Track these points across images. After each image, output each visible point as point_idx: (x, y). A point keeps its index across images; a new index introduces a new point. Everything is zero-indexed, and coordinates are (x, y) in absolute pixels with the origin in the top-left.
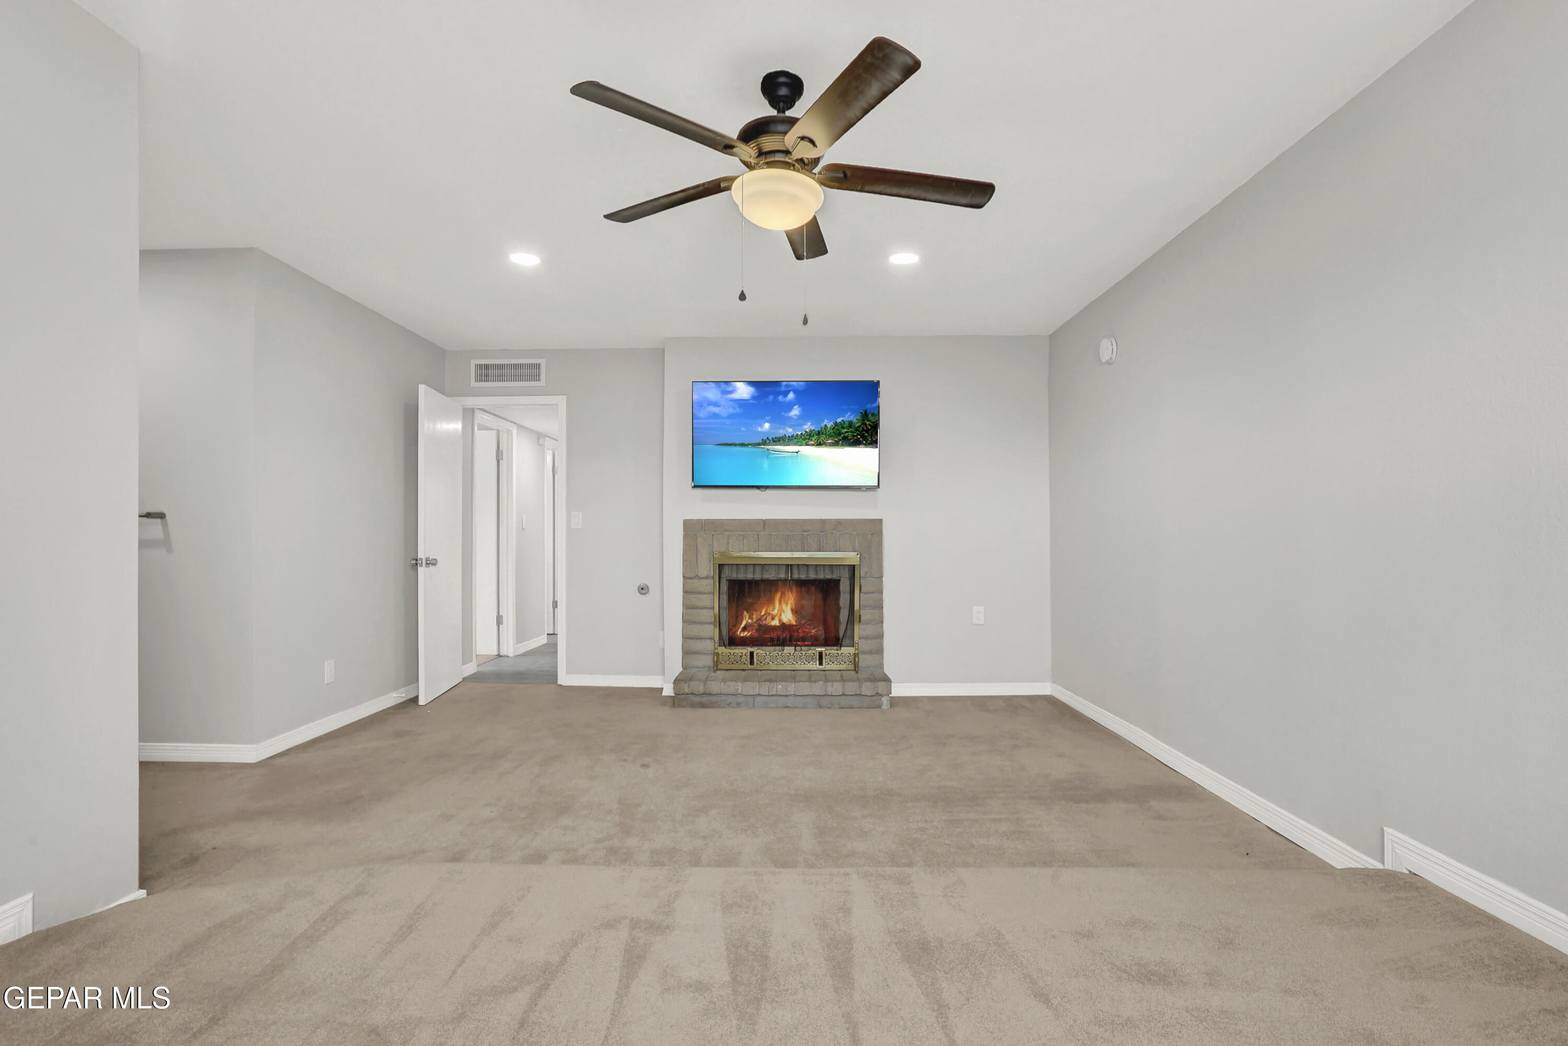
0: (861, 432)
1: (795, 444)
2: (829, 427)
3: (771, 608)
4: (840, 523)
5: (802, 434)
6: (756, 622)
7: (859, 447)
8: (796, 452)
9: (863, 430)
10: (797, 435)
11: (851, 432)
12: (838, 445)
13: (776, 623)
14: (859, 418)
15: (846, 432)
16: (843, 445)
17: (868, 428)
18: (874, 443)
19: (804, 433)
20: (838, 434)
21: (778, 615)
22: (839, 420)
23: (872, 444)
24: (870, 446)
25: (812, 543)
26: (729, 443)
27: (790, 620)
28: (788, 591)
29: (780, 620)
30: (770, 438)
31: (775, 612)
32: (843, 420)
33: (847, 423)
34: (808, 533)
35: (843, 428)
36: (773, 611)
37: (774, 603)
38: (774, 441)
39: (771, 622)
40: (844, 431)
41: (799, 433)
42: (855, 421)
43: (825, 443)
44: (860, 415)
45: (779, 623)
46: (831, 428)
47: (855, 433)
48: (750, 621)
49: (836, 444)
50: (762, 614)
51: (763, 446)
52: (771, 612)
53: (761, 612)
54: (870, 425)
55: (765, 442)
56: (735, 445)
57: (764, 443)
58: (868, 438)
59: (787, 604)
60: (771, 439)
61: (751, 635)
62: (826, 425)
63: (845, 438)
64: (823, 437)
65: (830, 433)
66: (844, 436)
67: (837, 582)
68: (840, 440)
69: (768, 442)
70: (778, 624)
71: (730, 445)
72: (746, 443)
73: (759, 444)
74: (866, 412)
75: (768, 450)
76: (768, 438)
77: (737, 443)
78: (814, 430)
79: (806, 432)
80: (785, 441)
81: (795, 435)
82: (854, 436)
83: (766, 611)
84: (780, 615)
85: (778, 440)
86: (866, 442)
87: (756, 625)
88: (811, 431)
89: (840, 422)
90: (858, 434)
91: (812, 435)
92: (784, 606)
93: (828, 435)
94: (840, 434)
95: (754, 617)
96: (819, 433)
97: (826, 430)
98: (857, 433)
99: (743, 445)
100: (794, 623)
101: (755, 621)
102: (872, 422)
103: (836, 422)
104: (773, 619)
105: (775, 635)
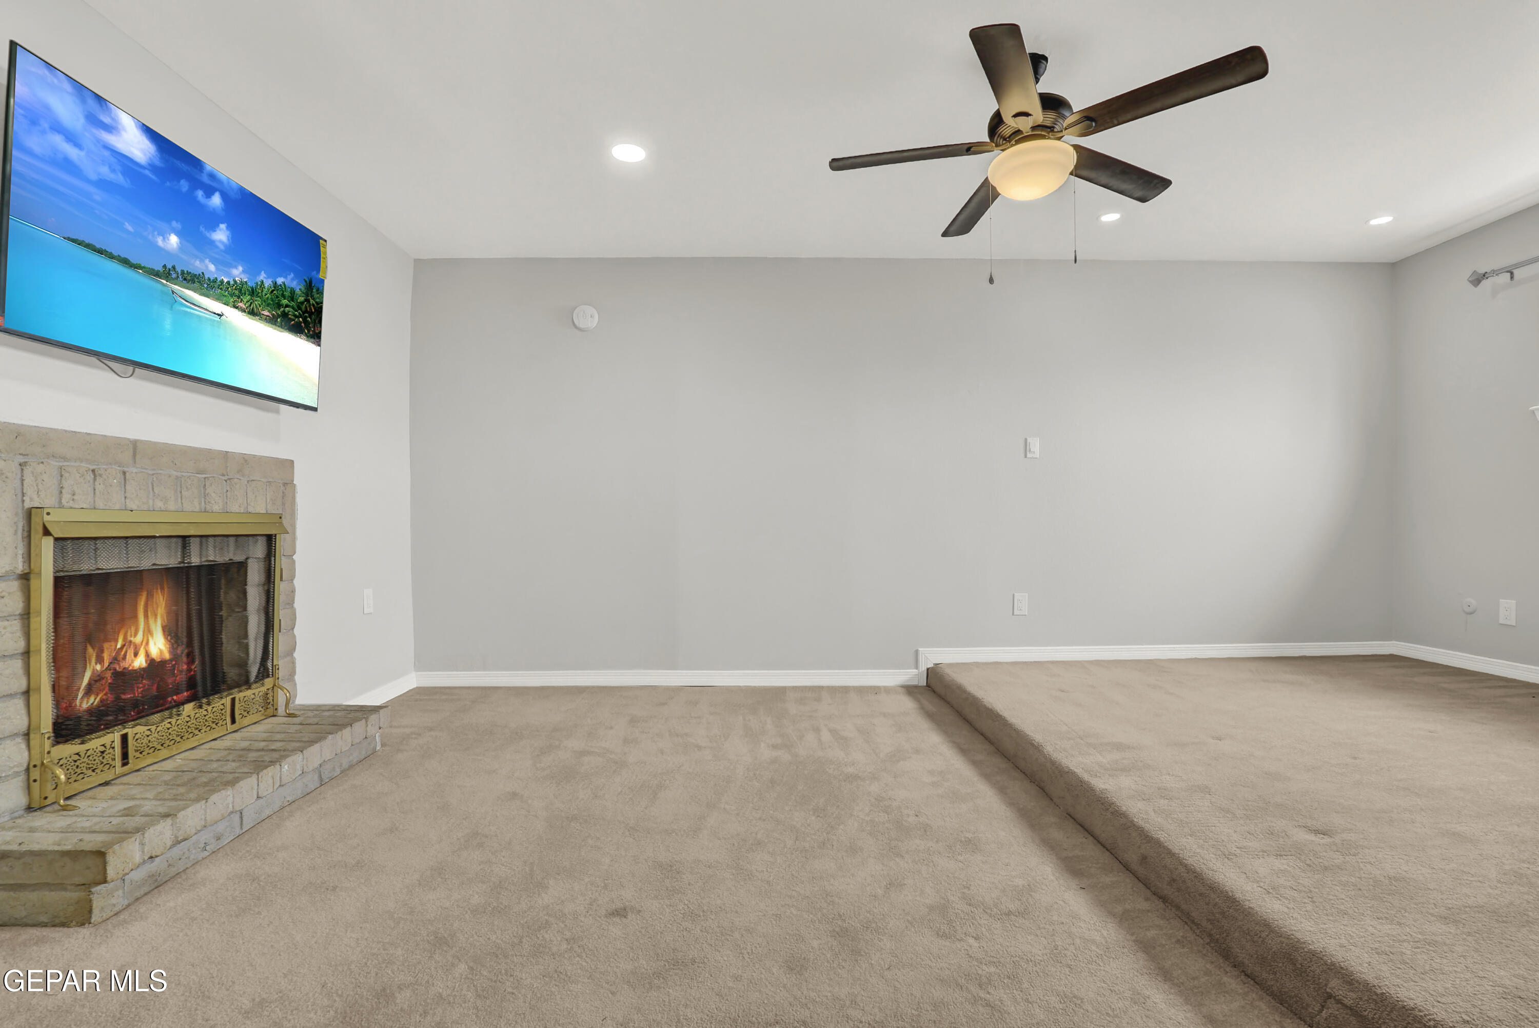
0: (304, 313)
1: (218, 299)
2: (266, 286)
3: (133, 629)
4: (246, 461)
5: (228, 283)
6: (108, 668)
7: (300, 337)
8: (218, 315)
9: (306, 311)
10: (222, 282)
11: (293, 308)
12: (275, 324)
13: (140, 662)
14: (303, 289)
15: (287, 306)
16: (281, 326)
17: (311, 310)
18: (316, 337)
19: (232, 282)
20: (277, 303)
21: (144, 644)
22: (280, 281)
23: (314, 339)
24: (313, 340)
25: (213, 495)
26: (98, 246)
27: (161, 651)
28: (157, 589)
29: (147, 654)
30: (179, 270)
31: (138, 639)
32: (284, 283)
33: (289, 290)
34: (204, 476)
35: (284, 296)
36: (135, 636)
37: (135, 617)
38: (185, 279)
39: (133, 662)
40: (285, 302)
41: (226, 280)
42: (298, 291)
43: (260, 313)
44: (305, 284)
45: (146, 662)
46: (268, 290)
47: (297, 311)
48: (98, 667)
49: (272, 321)
50: (119, 646)
51: (164, 282)
52: (132, 639)
53: (117, 641)
54: (313, 305)
55: (170, 274)
56: (111, 257)
57: (167, 274)
58: (311, 326)
59: (156, 616)
60: (179, 272)
61: (102, 701)
62: (262, 282)
63: (285, 315)
64: (258, 301)
65: (268, 298)
66: (284, 311)
67: (242, 566)
68: (279, 316)
69: (174, 276)
70: (144, 665)
71: (100, 252)
72: (134, 261)
73: (157, 274)
74: (311, 282)
75: (173, 292)
76: (174, 267)
77: (115, 254)
78: (246, 282)
79: (235, 282)
80: (202, 285)
81: (219, 280)
82: (296, 316)
83: (125, 639)
84: (147, 643)
85: (192, 280)
86: (309, 331)
87: (109, 675)
88: (242, 283)
89: (281, 285)
90: (300, 316)
91: (243, 292)
92: (151, 621)
93: (265, 301)
94: (279, 306)
95: (105, 656)
96: (253, 292)
97: (262, 291)
98: (299, 313)
99: (125, 262)
100: (167, 656)
101: (106, 664)
102: (316, 302)
103: (276, 283)
104: (136, 655)
105: (139, 690)
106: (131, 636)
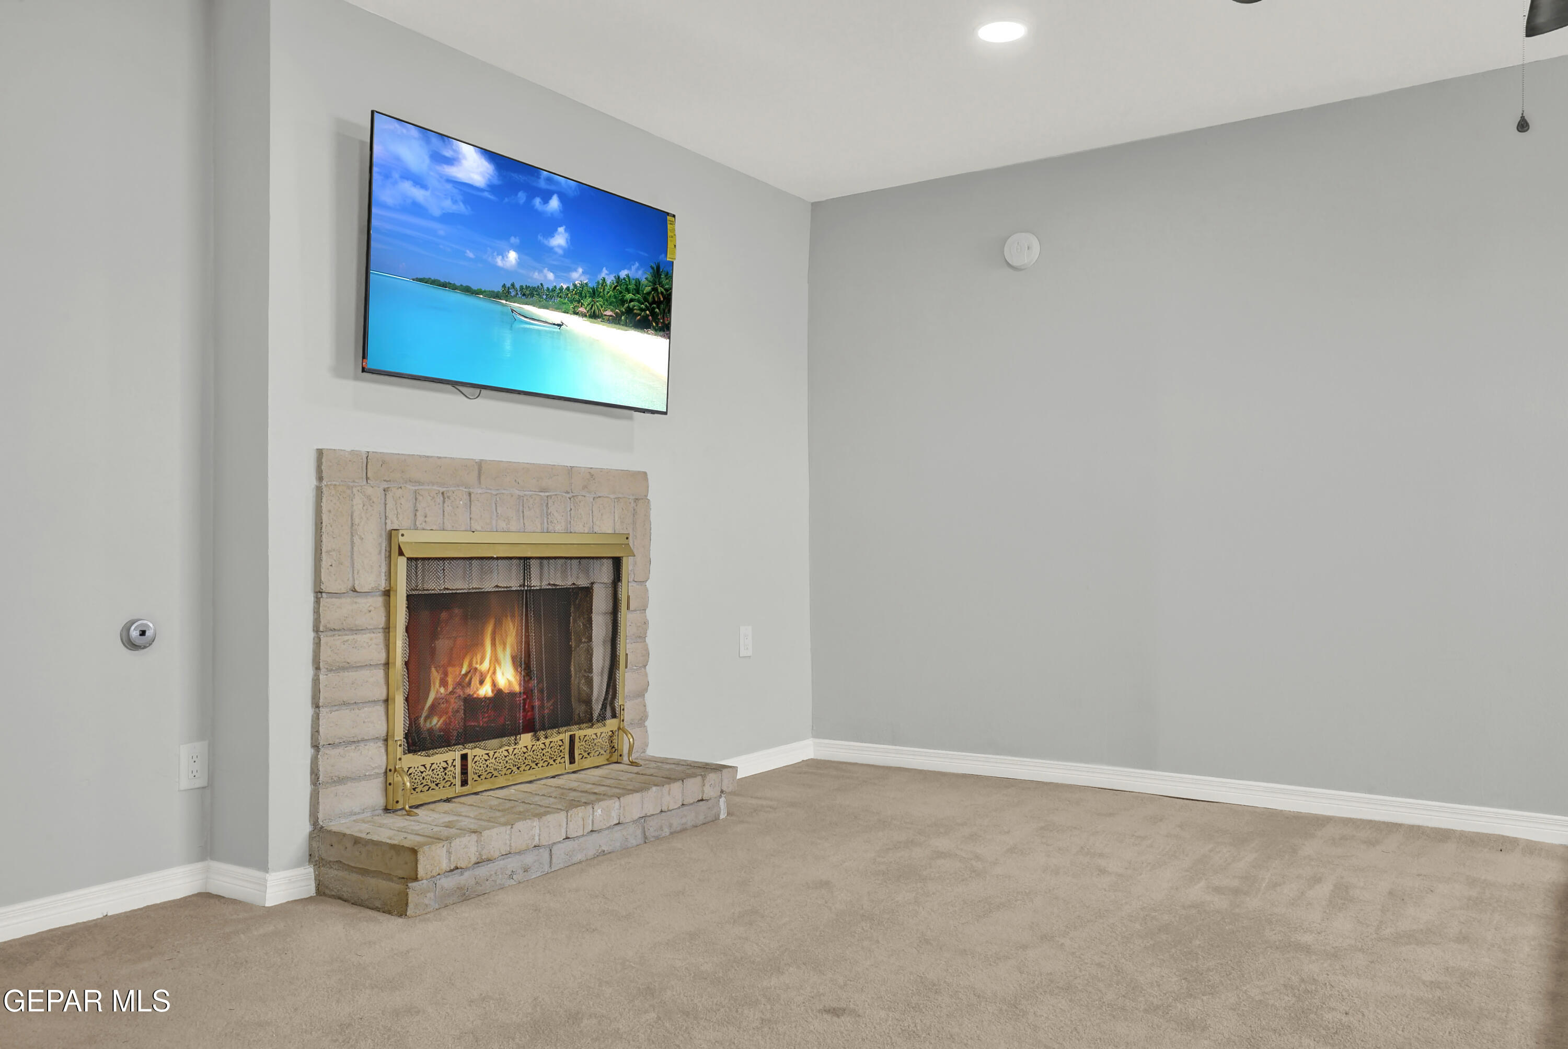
0: (651, 304)
1: (558, 308)
2: (608, 283)
3: (479, 657)
4: (592, 476)
5: (568, 289)
6: (453, 693)
7: (647, 333)
8: (558, 325)
9: (654, 302)
10: (561, 289)
11: (639, 301)
12: (619, 324)
13: (486, 691)
14: (649, 277)
15: (632, 300)
16: (626, 325)
17: (660, 299)
18: (664, 329)
19: (572, 287)
20: (621, 300)
21: (491, 672)
22: (623, 274)
23: (664, 331)
24: (662, 333)
25: (556, 514)
26: (442, 280)
27: (510, 682)
28: (506, 617)
29: (494, 684)
30: (517, 286)
31: (485, 666)
32: (628, 276)
33: (634, 282)
34: (547, 494)
35: (628, 290)
36: (481, 663)
37: (483, 645)
38: (524, 295)
39: (478, 689)
40: (629, 296)
41: (565, 287)
42: (644, 281)
43: (602, 314)
44: (651, 271)
45: (493, 691)
46: (611, 287)
47: (643, 304)
49: (615, 320)
50: (463, 671)
51: (504, 302)
52: (478, 666)
53: (462, 666)
54: (662, 293)
55: (509, 292)
56: (454, 287)
57: (506, 293)
58: (659, 317)
59: (504, 645)
60: (518, 289)
61: (444, 724)
62: (604, 280)
63: (629, 311)
64: (599, 302)
65: (610, 296)
66: (628, 307)
67: (587, 592)
68: (623, 313)
69: (513, 293)
70: (490, 694)
71: (444, 285)
72: (474, 287)
73: (496, 296)
74: (658, 268)
75: (513, 311)
76: (513, 285)
77: (458, 284)
78: (586, 284)
79: (575, 286)
80: (541, 297)
81: (558, 288)
82: (642, 310)
83: (470, 664)
84: (494, 673)
85: (532, 294)
86: (657, 324)
87: (453, 699)
88: (582, 286)
89: (624, 279)
90: (647, 308)
91: (583, 294)
92: (499, 650)
93: (607, 300)
94: (623, 302)
95: (450, 680)
96: (594, 293)
97: (604, 290)
98: (646, 306)
99: (467, 290)
100: (517, 689)
101: (451, 688)
102: (665, 289)
103: (619, 277)
104: (482, 682)
105: (484, 720)
106: (477, 663)
